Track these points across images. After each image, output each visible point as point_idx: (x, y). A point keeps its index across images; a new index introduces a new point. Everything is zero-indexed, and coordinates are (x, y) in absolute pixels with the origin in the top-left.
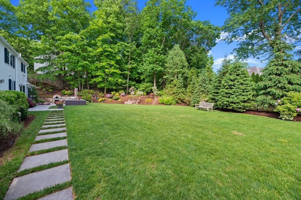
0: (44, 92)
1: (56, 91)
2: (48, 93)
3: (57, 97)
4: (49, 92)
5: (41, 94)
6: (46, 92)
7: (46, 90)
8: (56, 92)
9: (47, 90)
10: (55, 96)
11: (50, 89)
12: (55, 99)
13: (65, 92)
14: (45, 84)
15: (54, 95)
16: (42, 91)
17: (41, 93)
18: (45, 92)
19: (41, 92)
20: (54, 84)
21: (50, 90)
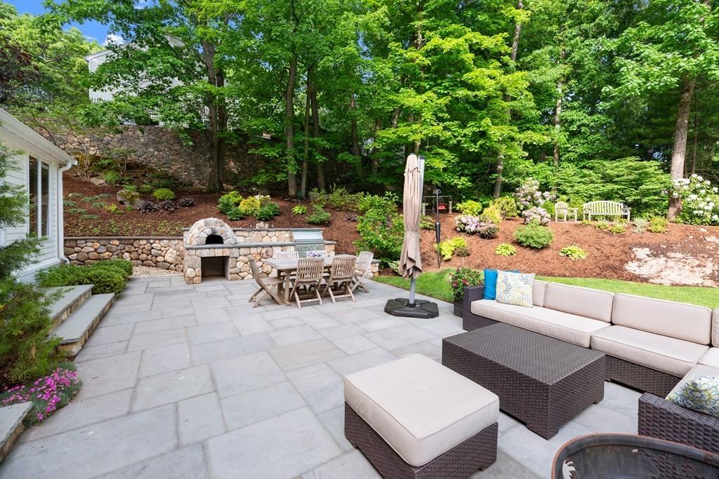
0: (127, 205)
1: (190, 199)
2: (148, 208)
3: (214, 239)
4: (154, 200)
5: (111, 214)
6: (140, 203)
7: (138, 190)
8: (192, 205)
9: (145, 195)
10: (198, 230)
11: (158, 187)
12: (207, 253)
13: (237, 204)
14: (131, 167)
15: (191, 222)
16: (119, 199)
17: (113, 208)
18: (132, 201)
19: (109, 201)
20: (174, 168)
21: (158, 193)
